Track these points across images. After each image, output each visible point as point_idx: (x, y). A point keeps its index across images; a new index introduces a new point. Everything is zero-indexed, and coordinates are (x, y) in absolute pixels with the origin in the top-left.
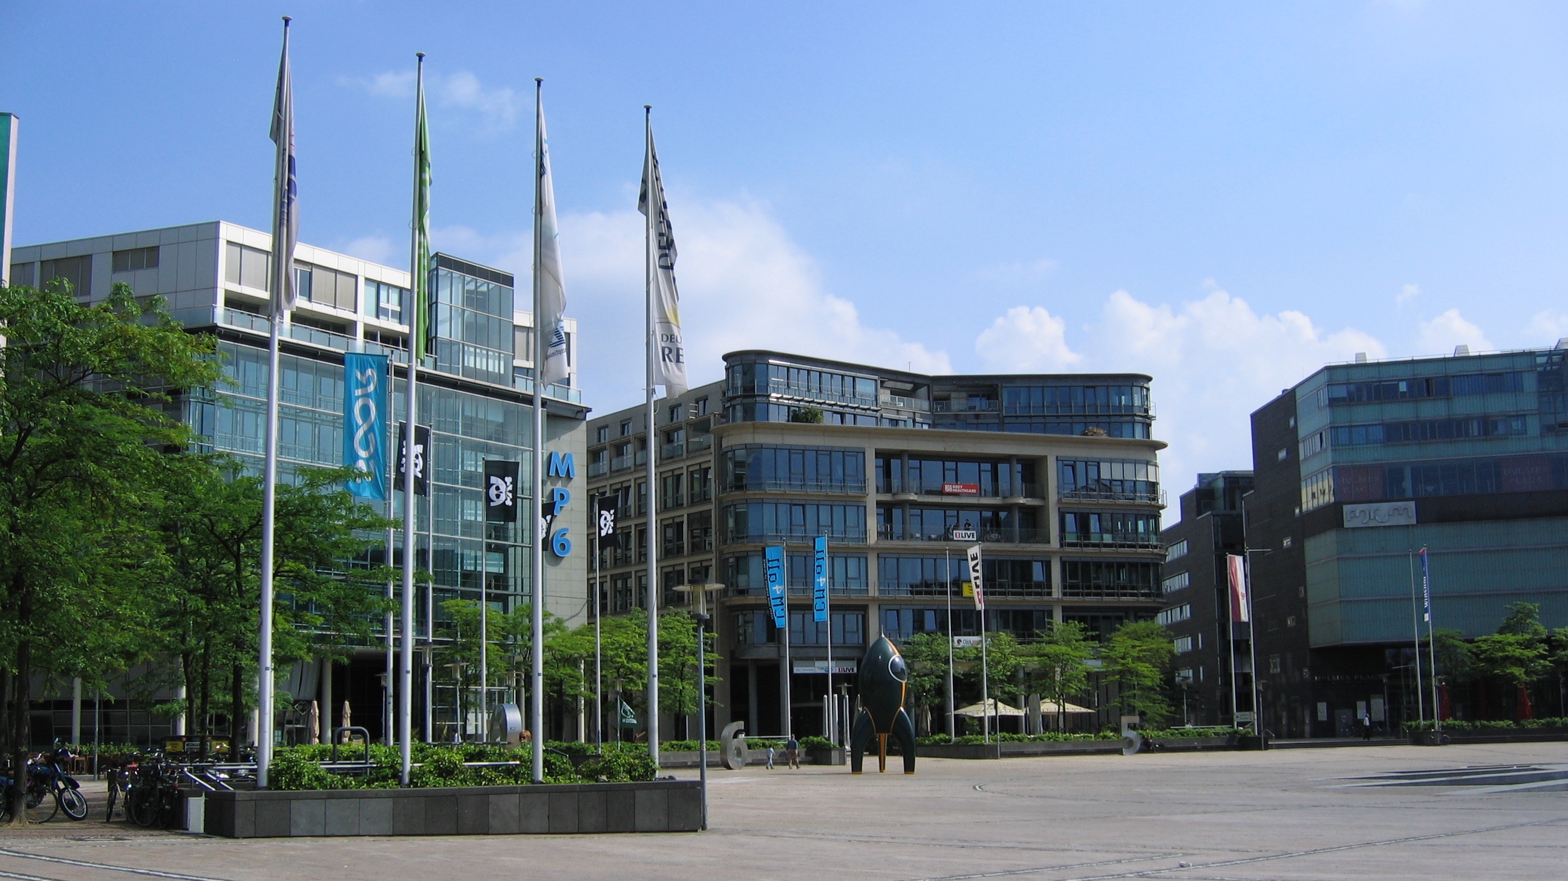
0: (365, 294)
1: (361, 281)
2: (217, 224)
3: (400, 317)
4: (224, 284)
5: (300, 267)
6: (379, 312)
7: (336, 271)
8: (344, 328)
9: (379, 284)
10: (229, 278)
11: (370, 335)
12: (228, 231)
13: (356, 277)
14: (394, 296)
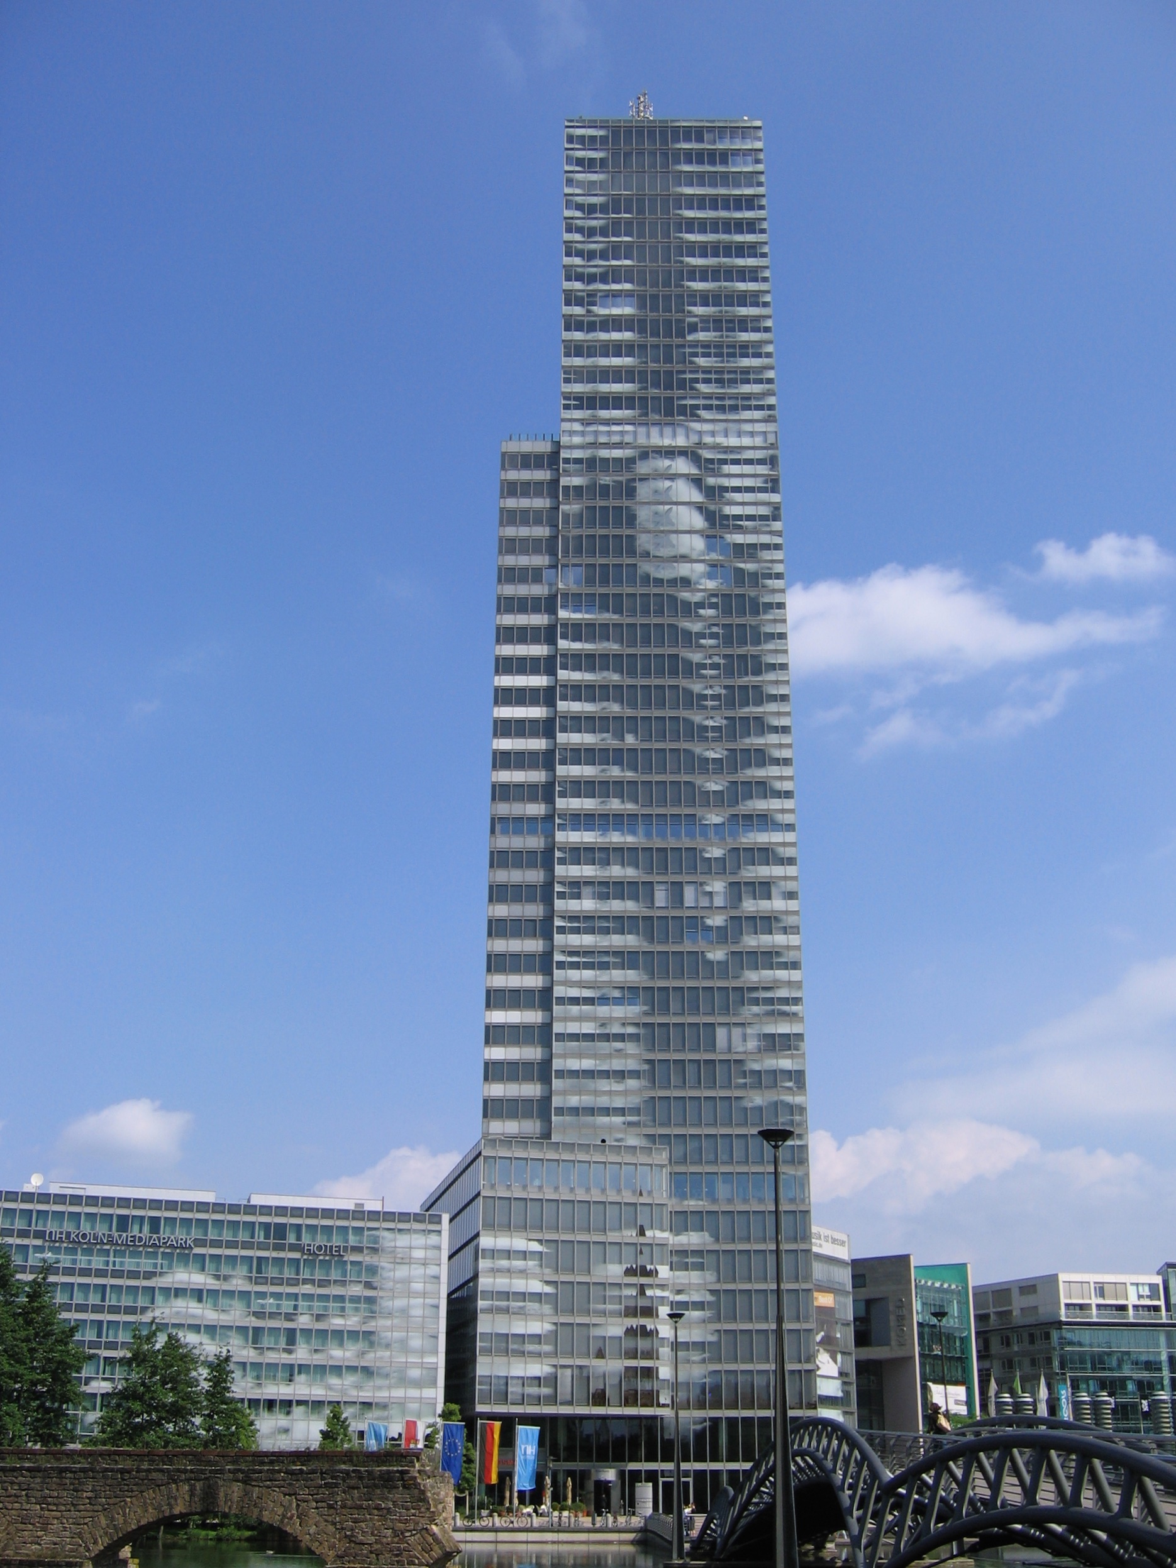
0: (1132, 1292)
1: (1128, 1285)
2: (1057, 1275)
3: (1150, 1297)
4: (1063, 1301)
5: (1097, 1285)
6: (1140, 1297)
7: (1115, 1283)
8: (1123, 1308)
9: (1137, 1284)
10: (1065, 1297)
11: (1135, 1307)
12: (1062, 1277)
13: (1125, 1284)
14: (1147, 1288)
